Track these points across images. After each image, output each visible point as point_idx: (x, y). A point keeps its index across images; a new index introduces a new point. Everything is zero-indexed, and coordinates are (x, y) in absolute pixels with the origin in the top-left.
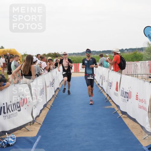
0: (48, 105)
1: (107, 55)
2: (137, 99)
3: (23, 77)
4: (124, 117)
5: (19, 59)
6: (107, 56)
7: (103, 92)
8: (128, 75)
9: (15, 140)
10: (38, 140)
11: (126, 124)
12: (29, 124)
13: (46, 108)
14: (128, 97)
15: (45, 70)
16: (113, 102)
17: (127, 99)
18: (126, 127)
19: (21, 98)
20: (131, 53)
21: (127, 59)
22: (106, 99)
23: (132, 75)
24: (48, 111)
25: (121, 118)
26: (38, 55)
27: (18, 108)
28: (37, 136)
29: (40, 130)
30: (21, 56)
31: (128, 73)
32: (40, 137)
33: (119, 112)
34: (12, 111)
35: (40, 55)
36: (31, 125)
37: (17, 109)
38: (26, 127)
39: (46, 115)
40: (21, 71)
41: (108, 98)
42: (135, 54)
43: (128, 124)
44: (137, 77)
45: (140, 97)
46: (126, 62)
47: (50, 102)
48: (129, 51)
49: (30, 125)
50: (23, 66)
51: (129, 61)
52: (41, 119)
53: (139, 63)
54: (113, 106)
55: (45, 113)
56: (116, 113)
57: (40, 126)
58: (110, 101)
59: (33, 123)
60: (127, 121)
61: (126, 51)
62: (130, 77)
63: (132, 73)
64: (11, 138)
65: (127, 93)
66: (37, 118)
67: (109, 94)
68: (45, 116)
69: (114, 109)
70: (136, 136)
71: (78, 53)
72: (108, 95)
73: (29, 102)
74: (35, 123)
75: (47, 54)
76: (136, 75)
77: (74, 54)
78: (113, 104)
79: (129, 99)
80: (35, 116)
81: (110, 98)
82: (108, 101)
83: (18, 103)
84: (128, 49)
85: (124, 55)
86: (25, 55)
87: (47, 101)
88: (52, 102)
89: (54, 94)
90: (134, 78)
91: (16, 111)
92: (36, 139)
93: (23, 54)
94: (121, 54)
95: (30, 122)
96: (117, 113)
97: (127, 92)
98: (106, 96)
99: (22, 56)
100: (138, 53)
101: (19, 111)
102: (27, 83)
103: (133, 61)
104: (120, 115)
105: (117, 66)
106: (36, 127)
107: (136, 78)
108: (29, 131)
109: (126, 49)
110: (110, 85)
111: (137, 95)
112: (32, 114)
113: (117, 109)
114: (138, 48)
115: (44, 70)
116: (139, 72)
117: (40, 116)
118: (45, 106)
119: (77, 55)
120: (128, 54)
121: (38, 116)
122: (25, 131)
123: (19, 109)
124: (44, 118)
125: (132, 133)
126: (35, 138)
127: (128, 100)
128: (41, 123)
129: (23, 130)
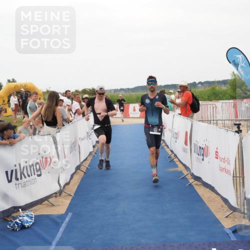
0: (82, 167)
1: (171, 91)
2: (217, 158)
3: (45, 124)
4: (196, 184)
5: (39, 97)
6: (171, 93)
7: (165, 147)
8: (203, 121)
9: (33, 219)
10: (67, 219)
11: (199, 195)
12: (54, 195)
13: (79, 171)
14: (203, 155)
15: (76, 114)
16: (179, 163)
17: (201, 157)
18: (199, 199)
19: (42, 157)
20: (208, 88)
21: (202, 97)
22: (170, 157)
23: (209, 122)
24: (82, 176)
25: (192, 185)
26: (66, 92)
27: (37, 171)
28: (67, 213)
29: (70, 204)
30: (42, 94)
31: (202, 118)
32: (70, 214)
33: (189, 177)
34: (29, 176)
35: (70, 91)
36: (58, 197)
37: (36, 173)
38: (50, 200)
39: (79, 181)
40: (42, 116)
41: (173, 156)
42: (214, 89)
43: (203, 195)
44: (217, 124)
45: (221, 155)
46: (200, 102)
47: (85, 162)
48: (204, 85)
49: (56, 197)
50: (44, 108)
51: (204, 100)
52: (73, 188)
53: (219, 104)
54: (181, 168)
55: (78, 178)
56: (184, 178)
57: (71, 198)
58: (176, 160)
59: (60, 195)
60: (201, 191)
61: (200, 85)
62: (205, 125)
63: (209, 119)
64: (27, 216)
65: (203, 148)
66: (67, 187)
67: (174, 151)
68: (78, 184)
69: (181, 173)
70: (215, 213)
71: (128, 89)
72: (172, 151)
73: (55, 162)
74: (63, 194)
75: (80, 90)
76: (215, 122)
77: (122, 90)
78: (180, 165)
79: (205, 158)
80: (62, 183)
81: (175, 155)
82: (172, 161)
83: (37, 163)
84: (203, 82)
85: (197, 91)
86: (48, 91)
87: (82, 161)
88: (88, 162)
89: (92, 150)
90: (212, 125)
91: (34, 177)
92: (65, 218)
93: (45, 90)
94: (193, 90)
95: (56, 193)
96: (186, 179)
97: (202, 146)
98: (170, 153)
99: (44, 93)
100: (217, 88)
101: (39, 175)
102: (50, 135)
103: (211, 100)
104: (191, 181)
105: (189, 107)
106: (64, 200)
107: (215, 126)
108: (54, 205)
109: (200, 83)
110: (176, 136)
111: (217, 152)
112: (59, 181)
113: (185, 172)
114: (217, 80)
115: (74, 114)
116: (219, 117)
117: (71, 183)
118: (78, 168)
119: (126, 91)
120: (203, 89)
121: (68, 184)
122: (48, 206)
123: (39, 173)
124: (76, 187)
125: (208, 208)
126: (62, 217)
127: (203, 160)
128: (73, 195)
129: (45, 204)
